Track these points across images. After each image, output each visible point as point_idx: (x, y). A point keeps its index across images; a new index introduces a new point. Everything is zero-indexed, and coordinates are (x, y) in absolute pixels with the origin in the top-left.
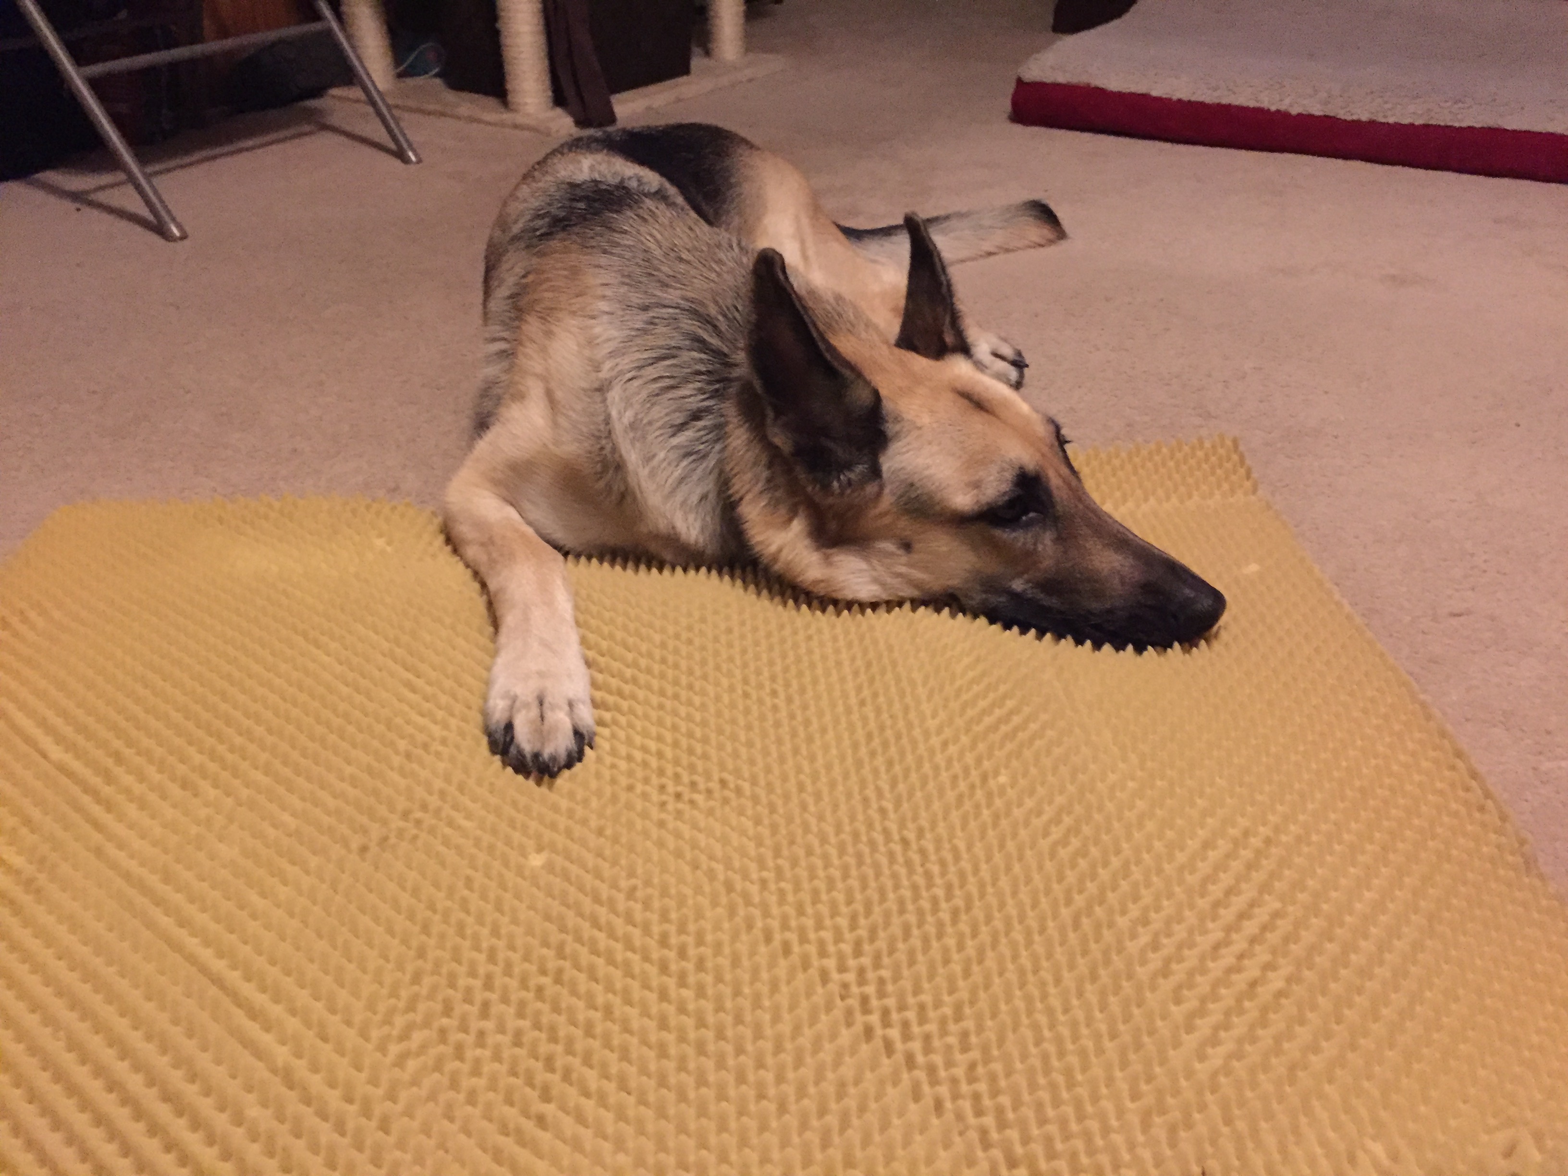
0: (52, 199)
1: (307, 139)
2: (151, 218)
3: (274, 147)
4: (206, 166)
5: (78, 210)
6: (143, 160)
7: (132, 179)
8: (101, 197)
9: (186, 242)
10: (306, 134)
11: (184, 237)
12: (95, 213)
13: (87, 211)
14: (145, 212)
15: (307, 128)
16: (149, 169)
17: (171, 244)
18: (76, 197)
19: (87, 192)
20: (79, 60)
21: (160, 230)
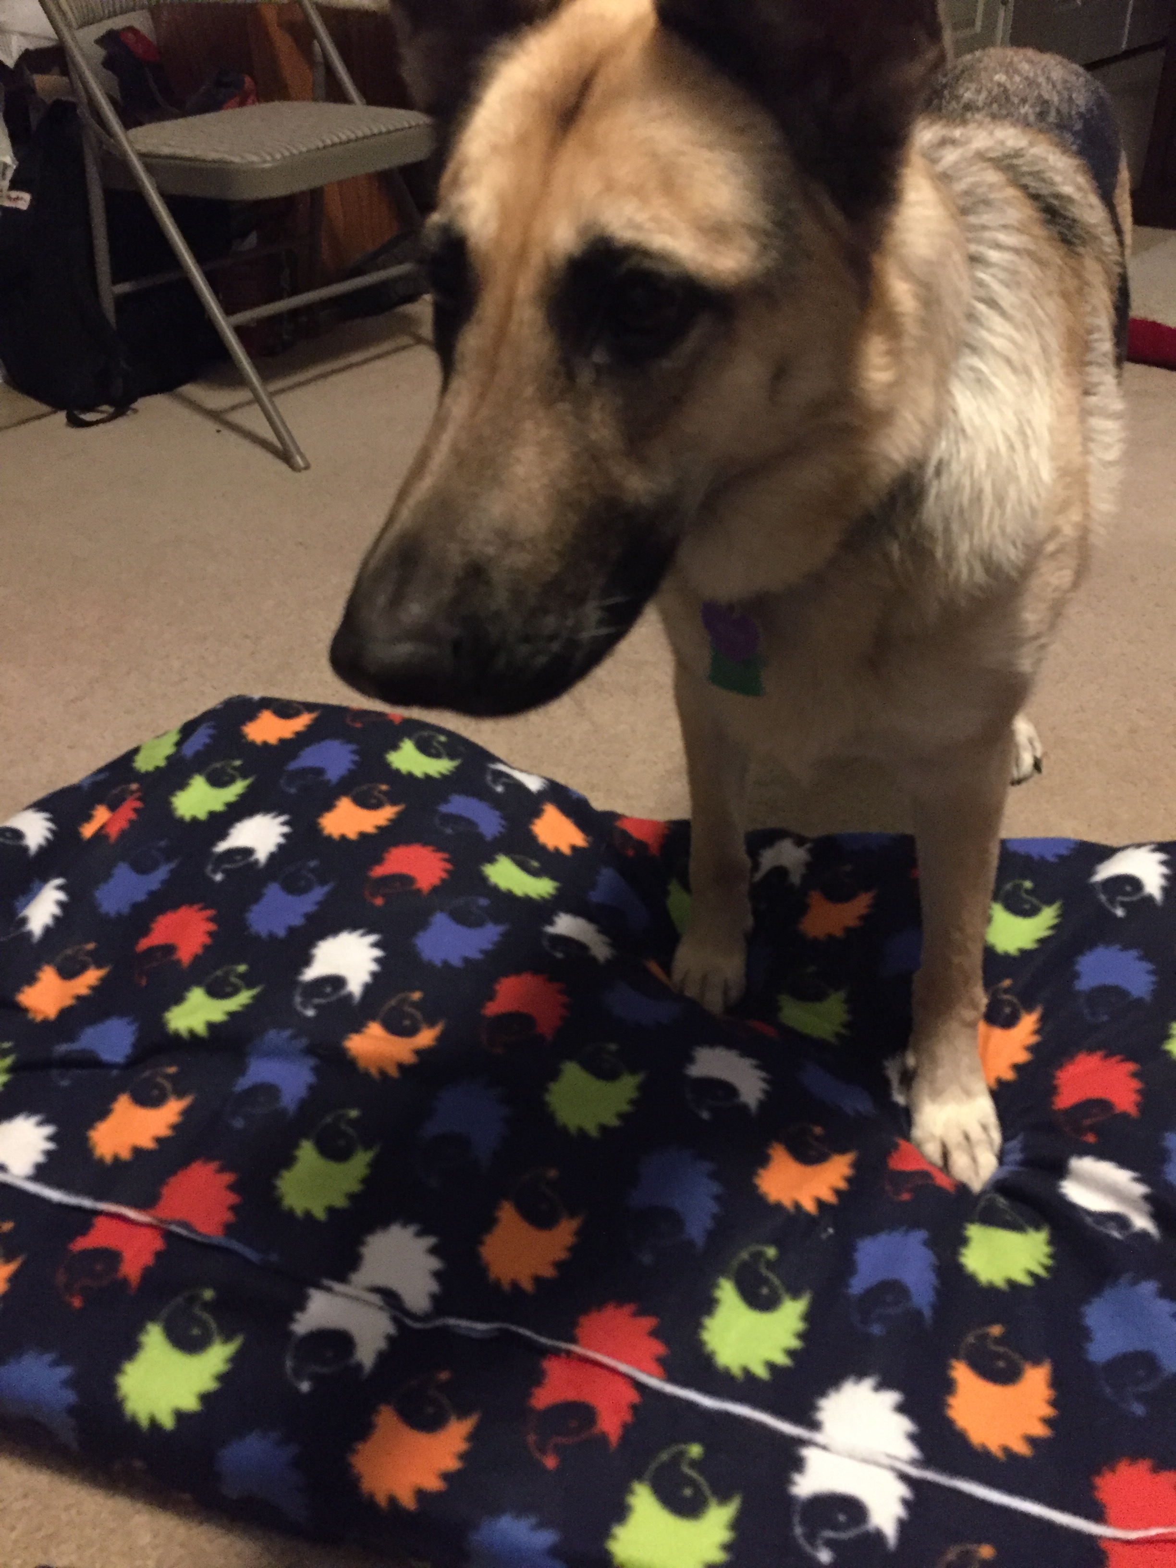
0: (197, 418)
1: (403, 355)
2: (278, 444)
3: (379, 364)
4: (320, 383)
5: (218, 431)
6: (266, 376)
7: (258, 400)
8: (236, 417)
9: (307, 472)
10: (404, 348)
11: (307, 467)
12: (232, 438)
13: (226, 432)
14: (270, 436)
15: (405, 340)
16: (273, 387)
17: (297, 475)
18: (215, 416)
19: (226, 411)
20: (229, 310)
21: (285, 456)
